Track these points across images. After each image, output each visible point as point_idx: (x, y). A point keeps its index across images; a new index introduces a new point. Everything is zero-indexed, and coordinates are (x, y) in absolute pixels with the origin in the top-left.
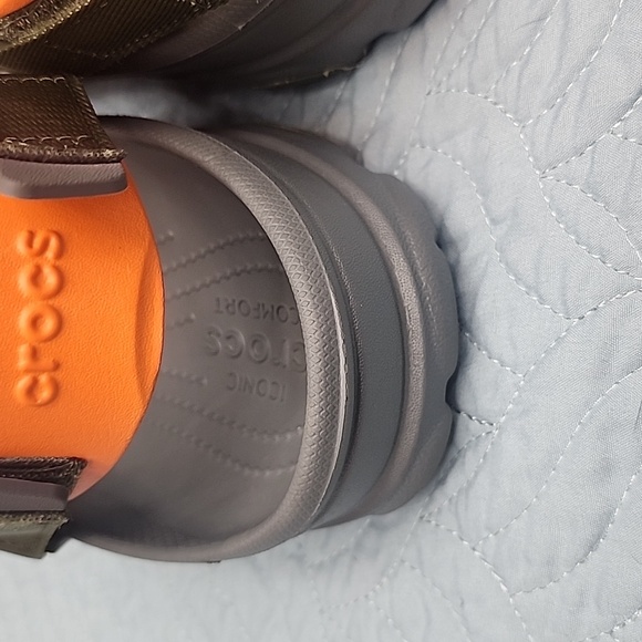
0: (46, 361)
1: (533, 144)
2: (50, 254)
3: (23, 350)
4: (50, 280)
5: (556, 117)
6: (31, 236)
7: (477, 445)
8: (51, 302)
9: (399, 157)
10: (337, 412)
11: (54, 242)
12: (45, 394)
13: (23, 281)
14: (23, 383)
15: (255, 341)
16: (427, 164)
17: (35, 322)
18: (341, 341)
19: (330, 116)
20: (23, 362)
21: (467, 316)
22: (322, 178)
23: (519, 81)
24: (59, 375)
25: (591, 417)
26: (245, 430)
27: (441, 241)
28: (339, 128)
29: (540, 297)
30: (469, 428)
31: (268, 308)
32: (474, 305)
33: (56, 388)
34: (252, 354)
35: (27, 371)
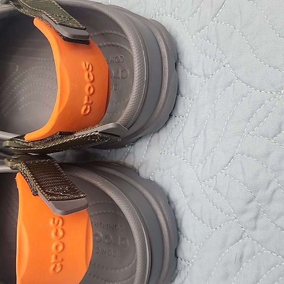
0: (59, 259)
1: (197, 174)
2: (60, 224)
3: (53, 256)
4: (61, 233)
5: (204, 167)
6: (54, 219)
7: (184, 269)
8: (61, 240)
9: (152, 172)
10: (146, 266)
11: (61, 221)
12: (58, 269)
13: (53, 234)
14: (52, 267)
15: (107, 237)
16: (162, 176)
17: (57, 247)
18: (147, 243)
19: (126, 157)
20: (53, 261)
21: (179, 226)
22: (131, 184)
23: (191, 154)
24: (63, 263)
25: (221, 259)
26: (108, 269)
27: (169, 202)
28: (129, 161)
29: (202, 221)
30: (182, 263)
31: (111, 225)
32: (181, 223)
33: (62, 266)
34: (106, 241)
35: (54, 263)
